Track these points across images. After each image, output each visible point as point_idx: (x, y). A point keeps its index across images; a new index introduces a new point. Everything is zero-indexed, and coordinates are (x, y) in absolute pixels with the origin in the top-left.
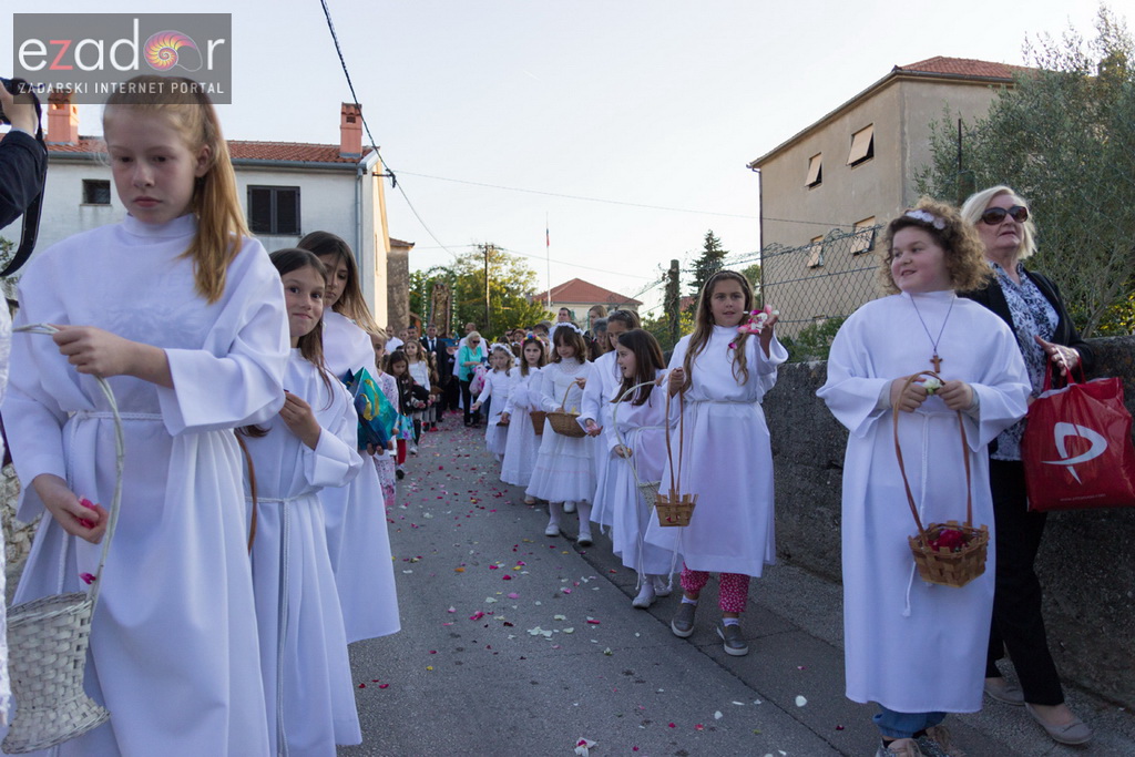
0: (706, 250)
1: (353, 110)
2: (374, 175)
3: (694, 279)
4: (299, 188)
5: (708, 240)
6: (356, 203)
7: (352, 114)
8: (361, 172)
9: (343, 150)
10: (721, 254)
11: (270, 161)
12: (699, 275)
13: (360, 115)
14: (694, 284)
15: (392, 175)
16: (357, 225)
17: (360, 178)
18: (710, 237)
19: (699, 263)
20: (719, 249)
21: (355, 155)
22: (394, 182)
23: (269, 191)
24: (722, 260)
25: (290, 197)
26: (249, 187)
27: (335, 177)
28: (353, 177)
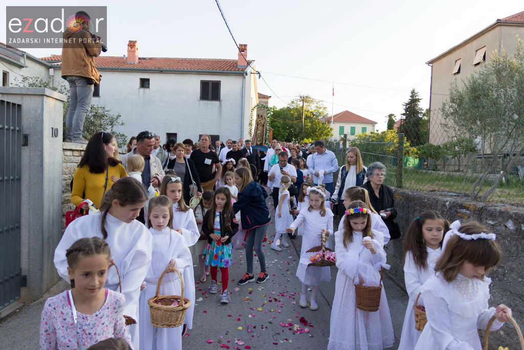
0: (411, 98)
1: (243, 47)
2: (251, 73)
3: (404, 112)
4: (220, 81)
5: (412, 93)
6: (243, 88)
7: (243, 49)
8: (245, 75)
9: (239, 64)
10: (418, 100)
11: (209, 71)
12: (406, 110)
13: (246, 49)
14: (404, 114)
15: (259, 73)
16: (242, 96)
17: (245, 77)
18: (413, 92)
19: (407, 104)
20: (417, 98)
21: (243, 66)
22: (260, 76)
23: (209, 83)
24: (418, 103)
25: (217, 85)
26: (201, 81)
27: (235, 77)
28: (242, 77)
